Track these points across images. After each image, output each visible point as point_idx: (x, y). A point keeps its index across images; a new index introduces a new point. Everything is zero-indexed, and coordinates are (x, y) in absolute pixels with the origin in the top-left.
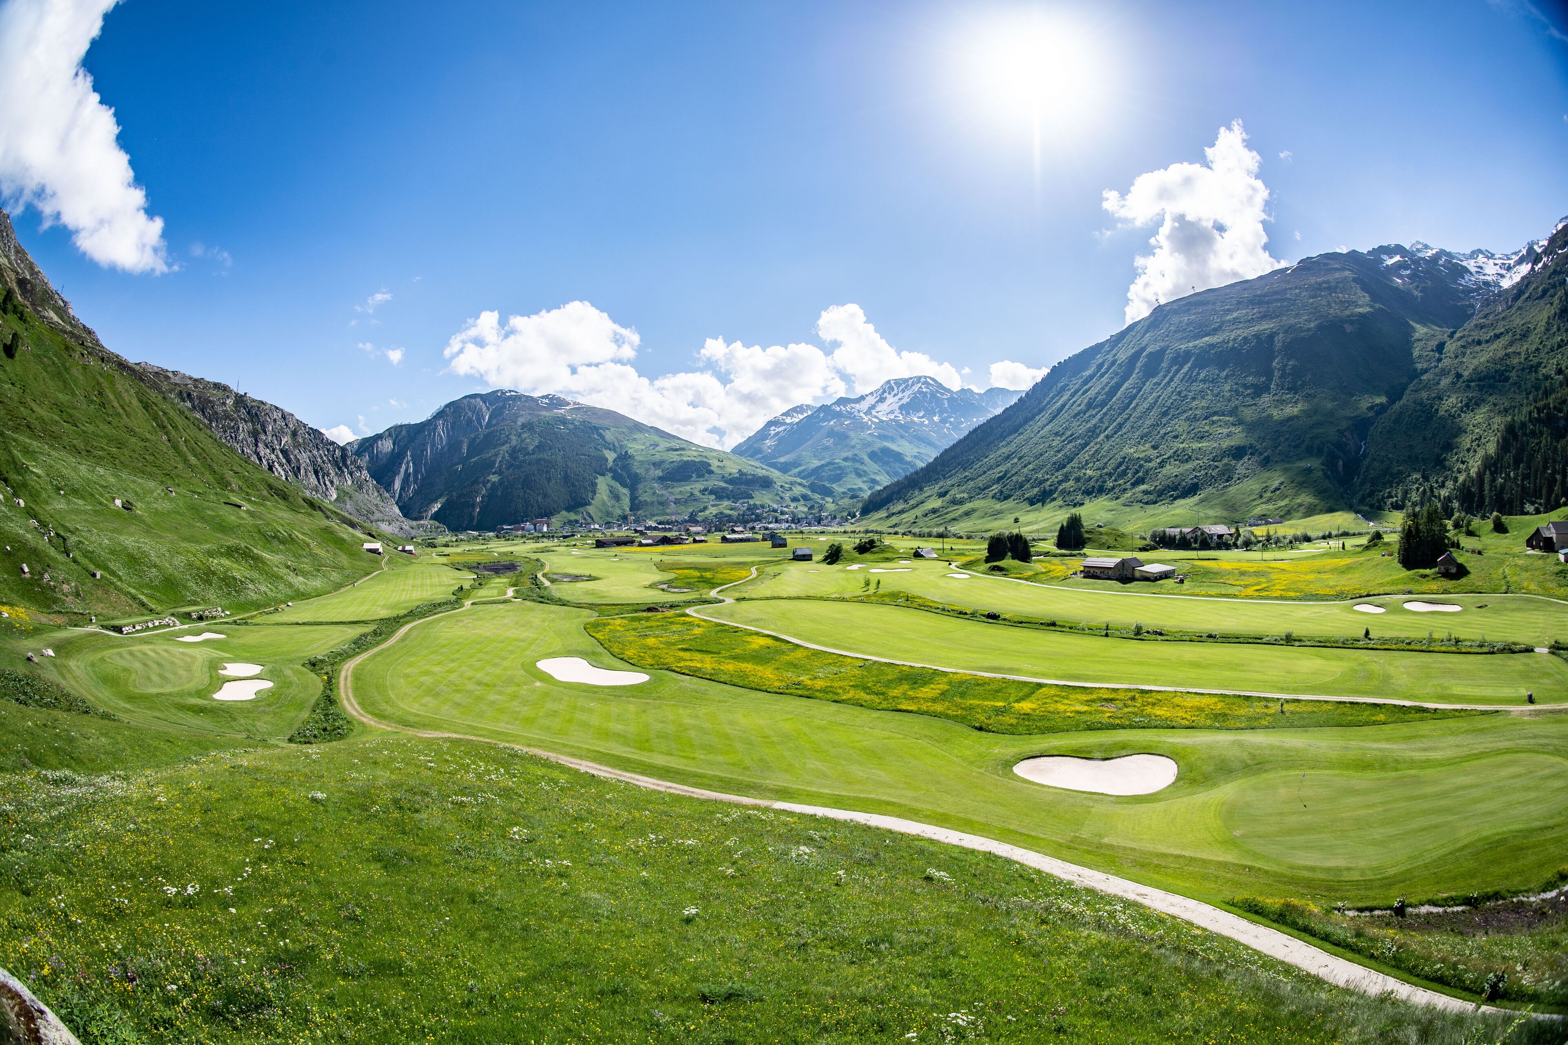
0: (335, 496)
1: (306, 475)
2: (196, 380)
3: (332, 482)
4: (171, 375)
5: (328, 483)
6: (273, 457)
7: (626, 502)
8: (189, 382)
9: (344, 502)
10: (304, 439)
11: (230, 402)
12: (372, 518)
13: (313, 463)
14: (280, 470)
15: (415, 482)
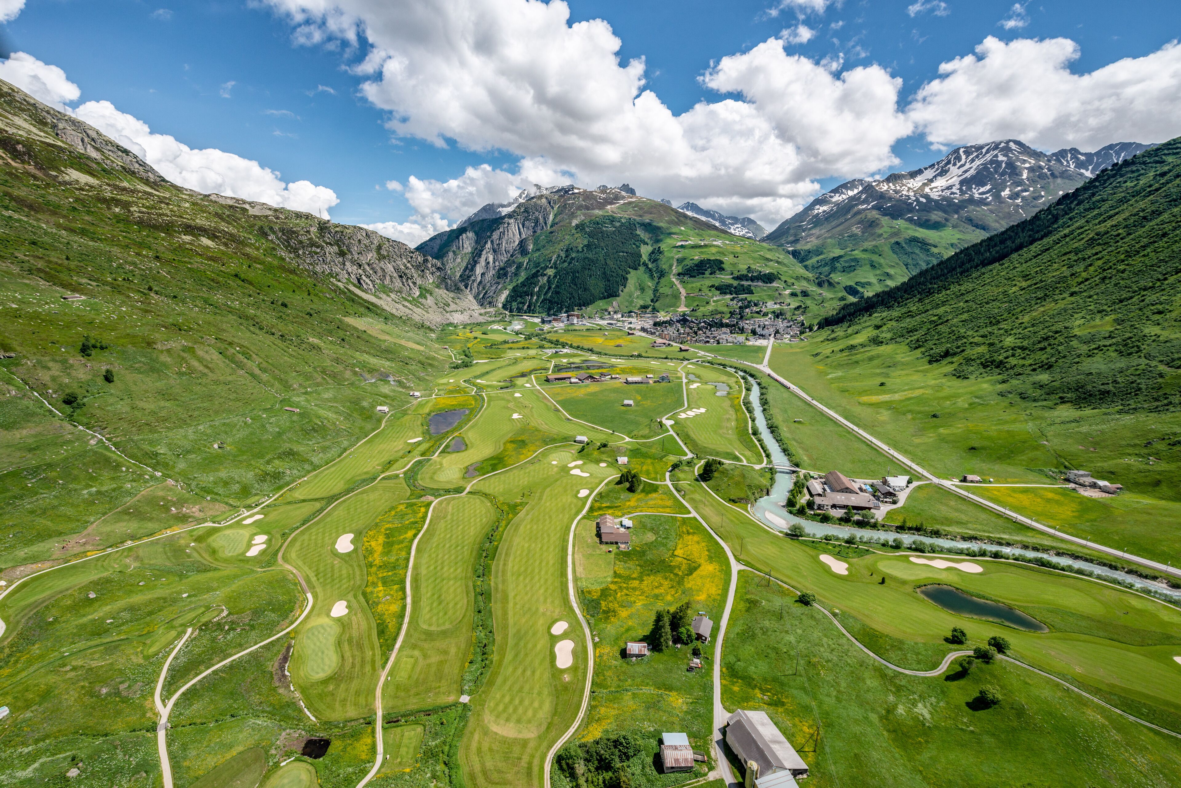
0: (418, 293)
1: (392, 281)
2: (276, 210)
3: (414, 283)
4: (247, 206)
5: (411, 284)
6: (360, 271)
7: (649, 294)
8: (270, 213)
9: (426, 298)
10: (388, 252)
11: (314, 230)
12: (448, 309)
13: (397, 270)
14: (367, 281)
15: (494, 269)
